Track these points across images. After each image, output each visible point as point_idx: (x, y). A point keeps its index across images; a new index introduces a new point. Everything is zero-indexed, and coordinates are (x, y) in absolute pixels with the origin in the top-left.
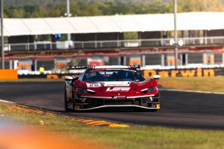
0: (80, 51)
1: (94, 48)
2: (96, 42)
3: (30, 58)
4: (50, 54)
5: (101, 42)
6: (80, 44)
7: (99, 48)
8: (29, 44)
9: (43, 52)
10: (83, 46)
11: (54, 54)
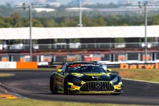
0: (85, 50)
1: (94, 48)
2: (96, 44)
3: (51, 54)
4: (65, 51)
5: (99, 44)
6: (85, 45)
7: (97, 48)
8: (50, 45)
9: (60, 50)
10: (87, 47)
11: (67, 51)
